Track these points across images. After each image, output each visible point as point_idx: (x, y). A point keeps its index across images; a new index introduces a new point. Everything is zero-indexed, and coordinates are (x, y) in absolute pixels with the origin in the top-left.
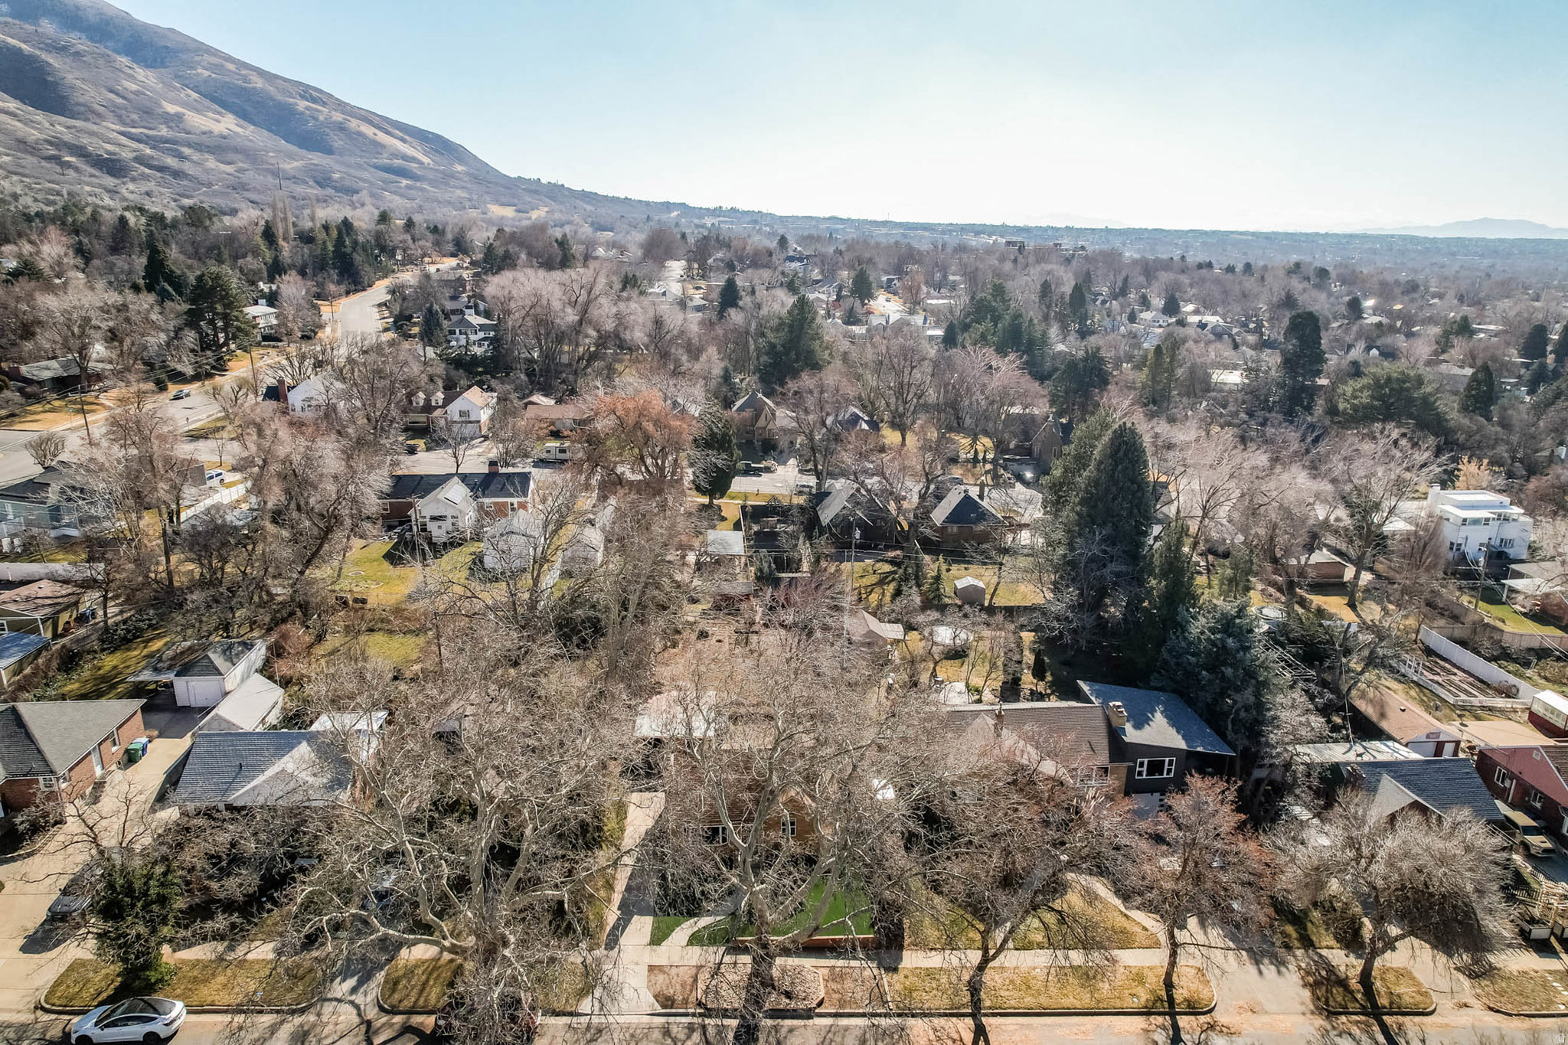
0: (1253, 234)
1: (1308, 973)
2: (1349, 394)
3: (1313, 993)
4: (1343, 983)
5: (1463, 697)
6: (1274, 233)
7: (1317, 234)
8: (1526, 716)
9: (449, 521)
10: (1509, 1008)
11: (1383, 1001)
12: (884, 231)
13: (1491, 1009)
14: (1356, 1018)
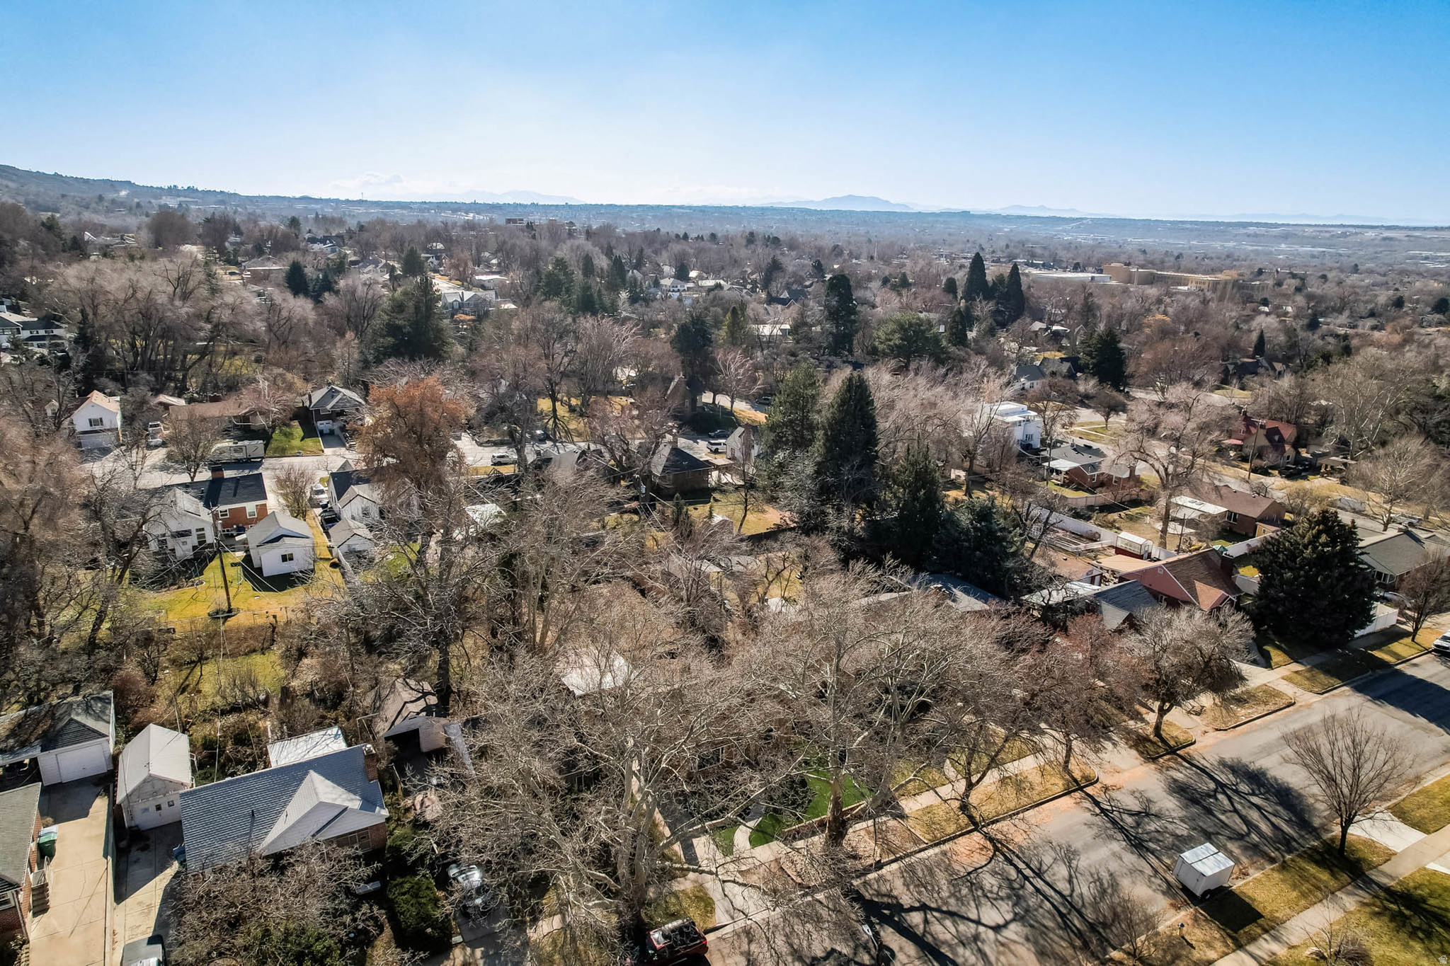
0: (690, 207)
1: (1127, 740)
2: (883, 337)
3: (1138, 751)
4: (1147, 739)
5: (1074, 546)
6: (705, 207)
7: (737, 207)
8: (1113, 551)
9: (194, 534)
10: (1223, 727)
11: (1172, 743)
12: (362, 210)
13: (1217, 730)
14: (1165, 757)
